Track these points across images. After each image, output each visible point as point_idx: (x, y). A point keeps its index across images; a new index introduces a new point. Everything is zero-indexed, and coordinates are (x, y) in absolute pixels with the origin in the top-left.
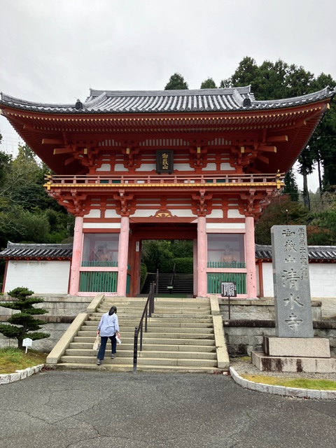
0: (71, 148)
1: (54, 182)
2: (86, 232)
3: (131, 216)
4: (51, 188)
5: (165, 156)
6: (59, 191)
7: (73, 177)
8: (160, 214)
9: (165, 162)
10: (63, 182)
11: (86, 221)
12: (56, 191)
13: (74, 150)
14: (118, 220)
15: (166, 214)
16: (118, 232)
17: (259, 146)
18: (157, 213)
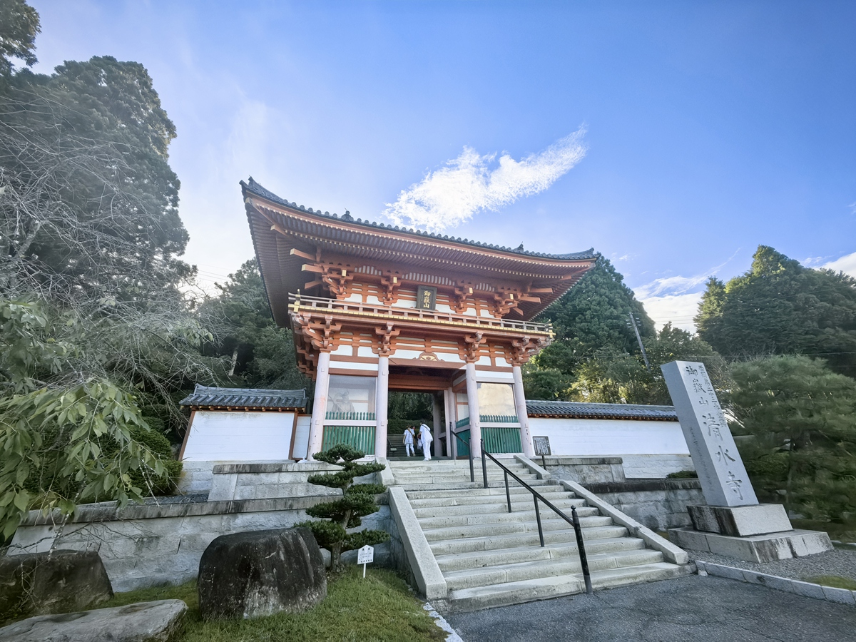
0: (322, 267)
1: (303, 303)
2: (333, 373)
3: (390, 356)
4: (300, 310)
5: (427, 293)
6: (310, 315)
7: (328, 301)
8: (425, 357)
9: (426, 300)
10: (314, 304)
11: (333, 358)
12: (305, 314)
13: (326, 270)
14: (376, 361)
15: (432, 358)
16: (374, 375)
17: (522, 296)
18: (421, 355)
